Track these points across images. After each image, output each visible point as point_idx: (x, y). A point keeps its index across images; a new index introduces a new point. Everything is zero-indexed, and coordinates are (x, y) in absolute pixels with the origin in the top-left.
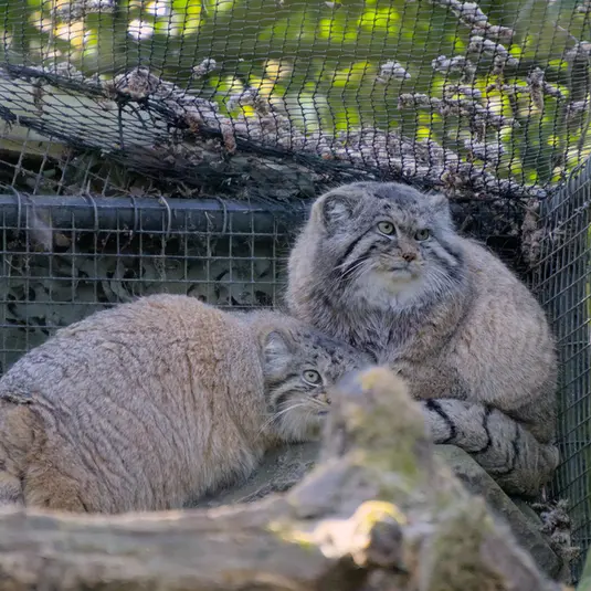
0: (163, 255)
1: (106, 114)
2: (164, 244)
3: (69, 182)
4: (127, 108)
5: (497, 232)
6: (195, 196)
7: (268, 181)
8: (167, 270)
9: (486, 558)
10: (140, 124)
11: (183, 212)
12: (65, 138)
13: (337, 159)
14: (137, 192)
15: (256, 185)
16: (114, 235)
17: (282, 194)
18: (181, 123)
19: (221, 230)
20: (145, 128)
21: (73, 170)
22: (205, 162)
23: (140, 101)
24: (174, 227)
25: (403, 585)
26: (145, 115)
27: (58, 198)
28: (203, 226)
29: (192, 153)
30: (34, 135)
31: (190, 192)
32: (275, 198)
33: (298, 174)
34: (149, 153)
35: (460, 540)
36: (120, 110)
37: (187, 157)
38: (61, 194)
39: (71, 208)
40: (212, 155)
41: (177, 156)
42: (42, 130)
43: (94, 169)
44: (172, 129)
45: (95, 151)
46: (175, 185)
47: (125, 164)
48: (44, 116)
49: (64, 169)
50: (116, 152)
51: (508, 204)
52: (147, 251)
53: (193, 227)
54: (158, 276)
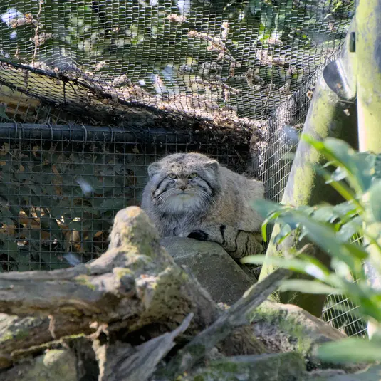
0: (83, 152)
1: (58, 87)
2: (83, 146)
3: (40, 118)
4: (67, 84)
5: (238, 143)
6: (99, 125)
7: (133, 118)
8: (85, 159)
9: (184, 292)
10: (73, 91)
11: (93, 132)
12: (39, 97)
13: (166, 109)
14: (72, 123)
15: (127, 120)
16: (60, 142)
17: (139, 124)
18: (92, 90)
19: (110, 141)
20: (75, 93)
21: (42, 112)
22: (104, 109)
23: (73, 81)
24: (89, 139)
25: (137, 305)
26: (75, 87)
27: (34, 125)
28: (102, 138)
29: (98, 105)
30: (24, 95)
31: (96, 123)
32: (136, 126)
33: (147, 115)
34: (77, 105)
35: (170, 285)
36: (64, 84)
37: (95, 106)
38: (36, 123)
39: (40, 130)
40: (107, 106)
41: (90, 106)
42: (27, 94)
43: (52, 112)
44: (88, 94)
45: (52, 103)
46: (89, 120)
47: (66, 109)
48: (29, 87)
49: (38, 112)
50: (61, 104)
51: (244, 130)
52: (75, 150)
53: (98, 139)
54: (80, 162)
